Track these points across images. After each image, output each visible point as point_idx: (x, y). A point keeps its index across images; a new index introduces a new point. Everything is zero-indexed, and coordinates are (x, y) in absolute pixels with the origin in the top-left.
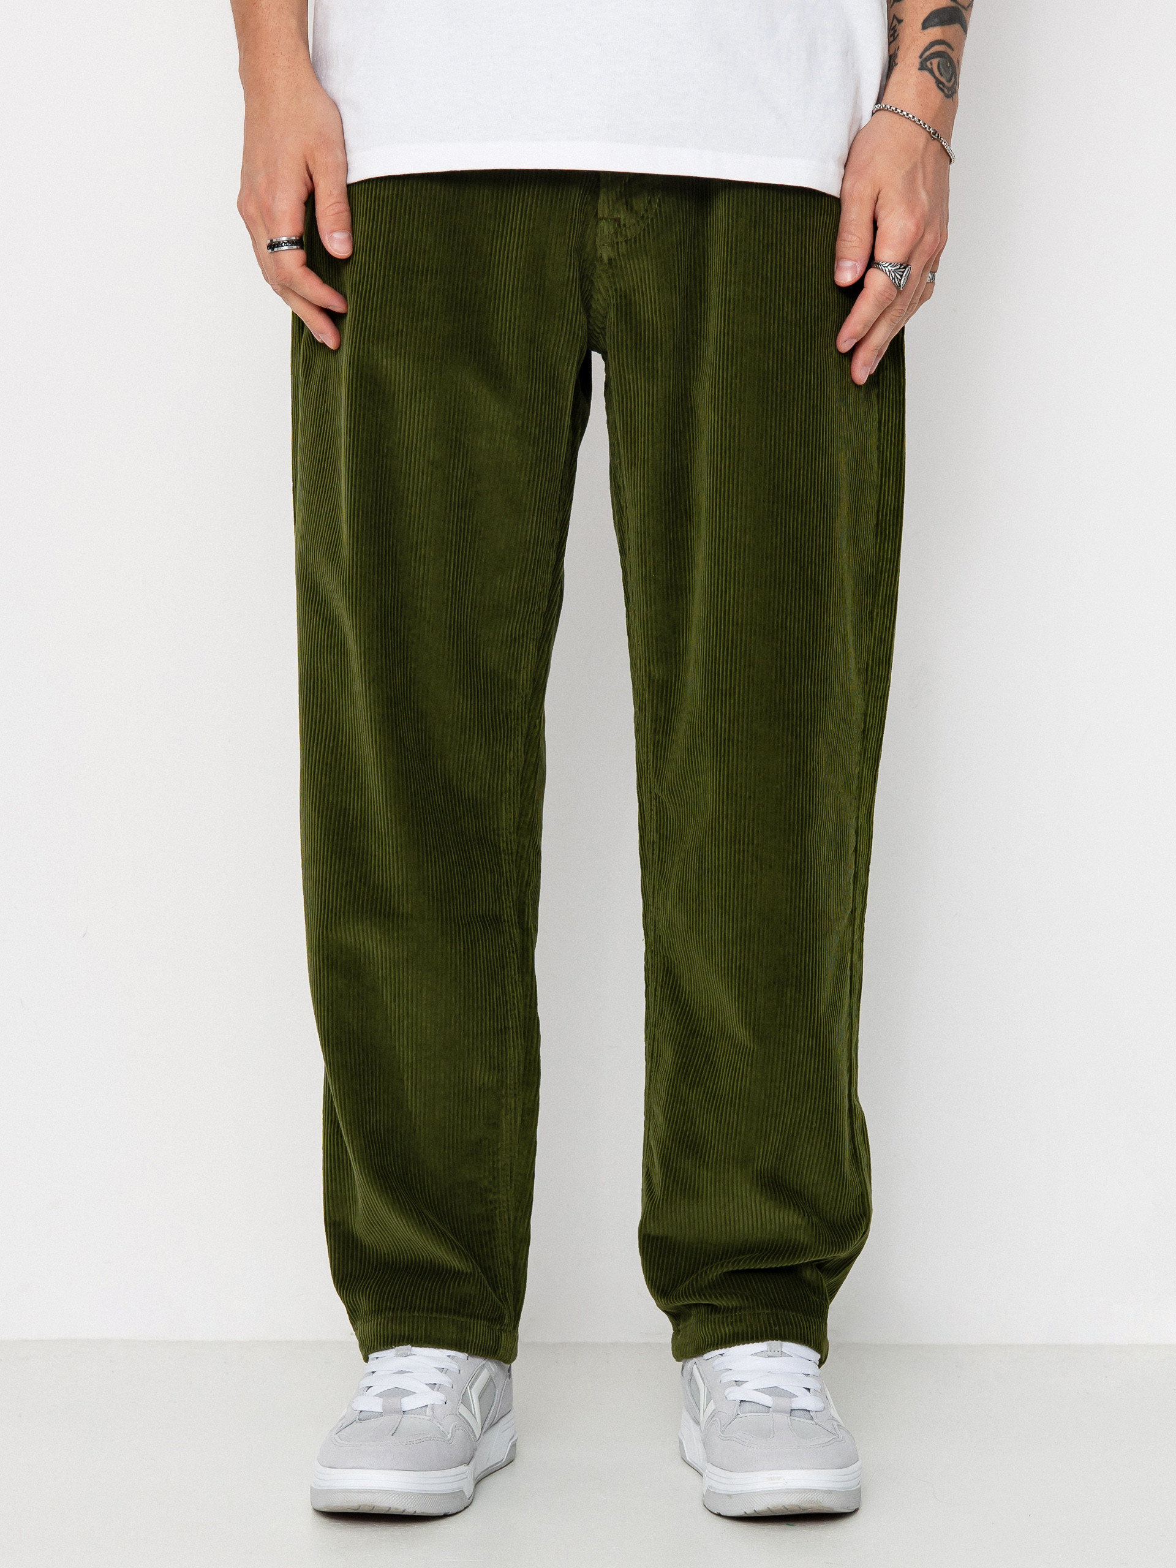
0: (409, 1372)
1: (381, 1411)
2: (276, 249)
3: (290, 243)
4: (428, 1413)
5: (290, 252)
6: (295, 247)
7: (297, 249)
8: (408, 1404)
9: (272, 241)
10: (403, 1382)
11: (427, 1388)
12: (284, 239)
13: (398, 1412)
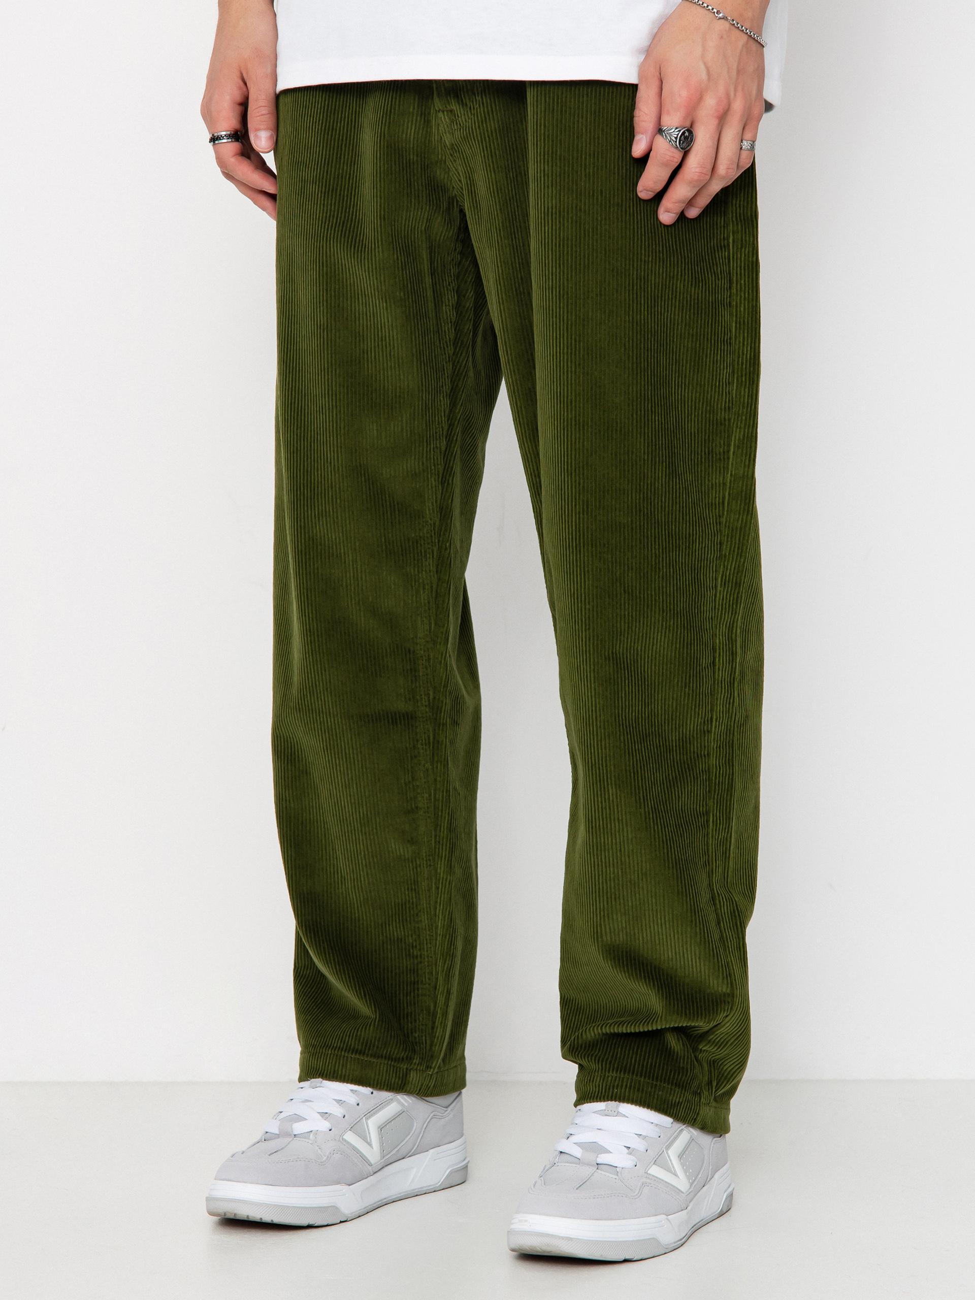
0: (311, 1101)
1: (277, 1132)
2: (216, 142)
3: (229, 136)
4: (311, 1137)
5: (229, 145)
6: (230, 140)
7: (232, 141)
8: (299, 1128)
9: (213, 135)
10: (302, 1110)
11: (319, 1116)
12: (223, 133)
13: (290, 1135)
